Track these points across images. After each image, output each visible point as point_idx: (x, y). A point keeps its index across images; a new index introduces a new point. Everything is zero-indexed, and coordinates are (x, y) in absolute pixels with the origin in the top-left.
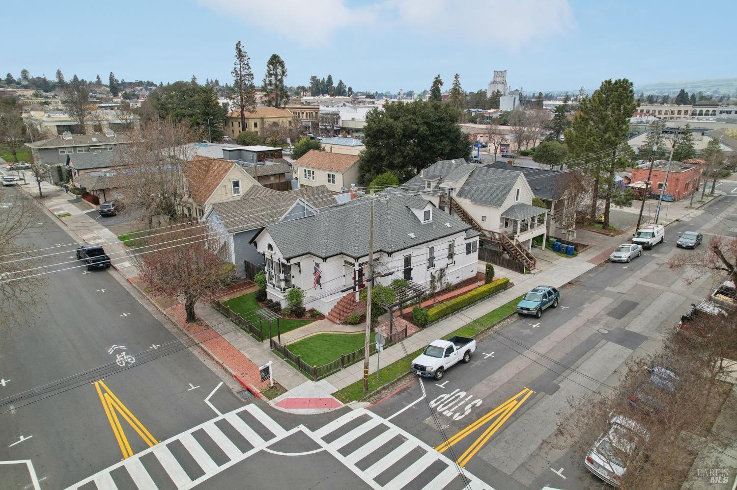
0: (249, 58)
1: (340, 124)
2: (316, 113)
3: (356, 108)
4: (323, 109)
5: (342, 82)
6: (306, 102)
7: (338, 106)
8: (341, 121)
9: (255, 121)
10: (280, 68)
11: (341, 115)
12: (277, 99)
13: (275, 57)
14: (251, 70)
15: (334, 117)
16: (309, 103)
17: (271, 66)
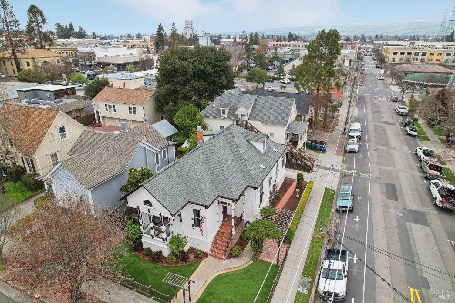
0: (12, 7)
1: (96, 60)
2: (75, 53)
3: (106, 48)
4: (80, 49)
5: (82, 28)
6: (63, 44)
7: (91, 47)
8: (97, 58)
9: (28, 60)
10: (40, 17)
11: (96, 53)
12: (41, 42)
13: (33, 7)
14: (15, 17)
15: (91, 56)
16: (66, 45)
17: (31, 15)
